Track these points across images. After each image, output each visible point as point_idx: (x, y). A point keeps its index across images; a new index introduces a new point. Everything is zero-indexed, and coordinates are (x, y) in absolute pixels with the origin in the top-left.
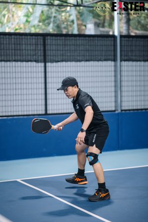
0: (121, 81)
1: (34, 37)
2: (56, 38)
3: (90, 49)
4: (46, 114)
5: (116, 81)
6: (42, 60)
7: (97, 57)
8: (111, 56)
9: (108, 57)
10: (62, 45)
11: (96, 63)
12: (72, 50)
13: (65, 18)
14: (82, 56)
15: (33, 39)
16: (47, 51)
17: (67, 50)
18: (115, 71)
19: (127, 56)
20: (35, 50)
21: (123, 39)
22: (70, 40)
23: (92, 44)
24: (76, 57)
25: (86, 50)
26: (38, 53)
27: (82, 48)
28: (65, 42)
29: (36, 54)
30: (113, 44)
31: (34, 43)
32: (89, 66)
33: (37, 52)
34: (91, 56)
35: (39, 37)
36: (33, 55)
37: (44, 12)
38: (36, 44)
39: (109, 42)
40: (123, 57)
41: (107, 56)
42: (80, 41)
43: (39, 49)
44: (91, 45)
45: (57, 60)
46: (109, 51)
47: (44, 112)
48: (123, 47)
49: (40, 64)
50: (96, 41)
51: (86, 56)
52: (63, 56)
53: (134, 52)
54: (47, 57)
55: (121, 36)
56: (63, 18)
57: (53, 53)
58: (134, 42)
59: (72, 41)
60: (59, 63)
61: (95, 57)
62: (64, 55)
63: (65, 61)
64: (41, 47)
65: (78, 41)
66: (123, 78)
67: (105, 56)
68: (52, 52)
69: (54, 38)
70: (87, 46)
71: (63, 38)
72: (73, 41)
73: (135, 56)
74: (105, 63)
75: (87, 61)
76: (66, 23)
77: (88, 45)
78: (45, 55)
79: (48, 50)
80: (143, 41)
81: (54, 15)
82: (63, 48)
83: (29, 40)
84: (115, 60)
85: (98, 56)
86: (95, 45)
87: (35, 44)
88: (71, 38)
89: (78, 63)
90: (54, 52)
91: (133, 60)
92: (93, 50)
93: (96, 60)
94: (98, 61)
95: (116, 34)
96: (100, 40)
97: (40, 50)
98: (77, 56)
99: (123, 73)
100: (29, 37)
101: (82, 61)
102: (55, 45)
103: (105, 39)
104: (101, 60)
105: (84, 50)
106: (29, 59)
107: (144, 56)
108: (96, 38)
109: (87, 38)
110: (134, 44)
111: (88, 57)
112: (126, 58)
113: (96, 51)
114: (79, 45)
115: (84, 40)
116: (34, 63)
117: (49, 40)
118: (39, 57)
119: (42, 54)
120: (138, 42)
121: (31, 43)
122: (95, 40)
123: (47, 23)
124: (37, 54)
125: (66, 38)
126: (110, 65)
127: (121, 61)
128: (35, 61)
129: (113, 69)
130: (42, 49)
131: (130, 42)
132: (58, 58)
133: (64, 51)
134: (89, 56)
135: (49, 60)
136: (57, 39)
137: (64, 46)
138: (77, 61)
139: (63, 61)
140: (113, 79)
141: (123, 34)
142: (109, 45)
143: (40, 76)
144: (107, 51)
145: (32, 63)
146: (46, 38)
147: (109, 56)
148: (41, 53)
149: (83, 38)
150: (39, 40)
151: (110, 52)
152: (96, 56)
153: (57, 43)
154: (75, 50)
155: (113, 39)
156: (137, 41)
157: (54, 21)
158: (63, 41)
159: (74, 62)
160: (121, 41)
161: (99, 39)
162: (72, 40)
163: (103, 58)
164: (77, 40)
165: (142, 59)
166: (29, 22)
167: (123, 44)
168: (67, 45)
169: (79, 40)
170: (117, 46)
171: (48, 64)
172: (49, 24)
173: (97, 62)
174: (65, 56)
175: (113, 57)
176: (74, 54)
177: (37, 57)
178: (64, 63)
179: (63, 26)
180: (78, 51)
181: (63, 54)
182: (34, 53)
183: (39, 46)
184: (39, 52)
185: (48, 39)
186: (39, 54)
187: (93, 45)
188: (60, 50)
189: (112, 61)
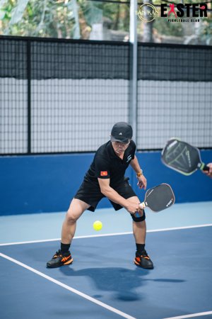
0: (137, 108)
1: (13, 42)
2: (46, 44)
3: (94, 61)
4: (29, 153)
5: (130, 108)
6: (25, 76)
7: (104, 73)
8: (124, 71)
9: (120, 74)
10: (55, 54)
11: (102, 82)
12: (69, 63)
13: (62, 15)
14: (82, 71)
15: (11, 44)
16: (32, 63)
17: (62, 62)
18: (130, 94)
19: (146, 72)
20: (15, 61)
21: (142, 48)
22: (65, 47)
23: (97, 54)
24: (74, 73)
25: (89, 63)
26: (19, 65)
27: (82, 59)
28: (58, 50)
29: (15, 66)
30: (127, 55)
31: (13, 51)
32: (92, 86)
33: (17, 63)
34: (96, 71)
35: (21, 42)
36: (12, 68)
37: (32, 5)
38: (17, 53)
39: (122, 52)
40: (141, 74)
41: (118, 71)
42: (80, 49)
43: (21, 59)
44: (95, 56)
45: (46, 76)
46: (121, 64)
47: (25, 151)
48: (141, 59)
49: (21, 81)
50: (104, 50)
51: (89, 71)
52: (55, 70)
53: (157, 67)
54: (32, 72)
55: (140, 44)
56: (59, 14)
57: (40, 66)
58: (157, 53)
59: (68, 49)
60: (49, 80)
61: (100, 73)
62: (57, 68)
63: (58, 78)
64: (23, 57)
65: (77, 49)
66: (140, 105)
67: (115, 71)
68: (39, 64)
69: (42, 44)
70: (90, 58)
71: (56, 44)
72: (70, 49)
73: (158, 73)
74: (115, 82)
75: (89, 78)
76: (62, 22)
77: (92, 56)
78: (29, 69)
79: (33, 61)
80: (170, 52)
81: (46, 9)
82: (55, 59)
83: (6, 46)
84: (129, 78)
85: (105, 71)
86: (102, 56)
87: (15, 53)
88: (67, 45)
89: (77, 81)
90: (42, 64)
91: (155, 79)
92: (99, 63)
93: (102, 78)
94: (105, 78)
95: (132, 40)
96: (109, 49)
97: (23, 61)
98: (75, 70)
99: (140, 97)
100: (6, 42)
101: (82, 78)
102: (44, 54)
103: (116, 47)
104: (109, 78)
105: (85, 63)
106: (6, 74)
107: (171, 73)
108: (104, 46)
109: (90, 46)
110: (157, 56)
111: (91, 73)
112: (145, 75)
113: (102, 64)
114: (79, 55)
115: (85, 48)
116: (14, 79)
117: (35, 47)
118: (21, 71)
119: (25, 67)
120: (163, 53)
121: (10, 51)
122: (102, 48)
123: (36, 21)
124: (17, 67)
125: (60, 45)
126: (123, 84)
127: (138, 79)
128: (15, 77)
129: (126, 90)
130: (25, 59)
131: (152, 53)
132: (48, 74)
133: (57, 64)
134: (92, 71)
135: (35, 75)
136: (47, 46)
137: (56, 56)
138: (75, 78)
139: (54, 78)
140: (126, 105)
141: (144, 41)
142: (121, 57)
143: (21, 99)
144: (118, 64)
145: (10, 79)
146: (32, 43)
147: (122, 71)
148: (23, 65)
149: (84, 45)
150: (21, 46)
151: (123, 66)
152: (102, 71)
153: (47, 51)
154: (72, 63)
155: (127, 47)
156: (161, 51)
157: (45, 18)
158: (56, 48)
159: (70, 80)
160: (138, 50)
161: (107, 47)
162: (69, 47)
163: (113, 74)
164: (75, 47)
165: (168, 77)
166: (9, 19)
167: (142, 56)
168: (62, 55)
169: (79, 47)
170: (132, 57)
171: (34, 82)
172: (38, 22)
173: (103, 80)
174: (58, 70)
175: (126, 74)
176: (70, 68)
177: (17, 71)
178: (56, 80)
179: (59, 26)
180: (77, 64)
181: (55, 67)
182: (13, 65)
183: (21, 55)
184: (21, 64)
185: (33, 46)
186: (21, 67)
187: (99, 56)
188: (51, 62)
189: (125, 79)
